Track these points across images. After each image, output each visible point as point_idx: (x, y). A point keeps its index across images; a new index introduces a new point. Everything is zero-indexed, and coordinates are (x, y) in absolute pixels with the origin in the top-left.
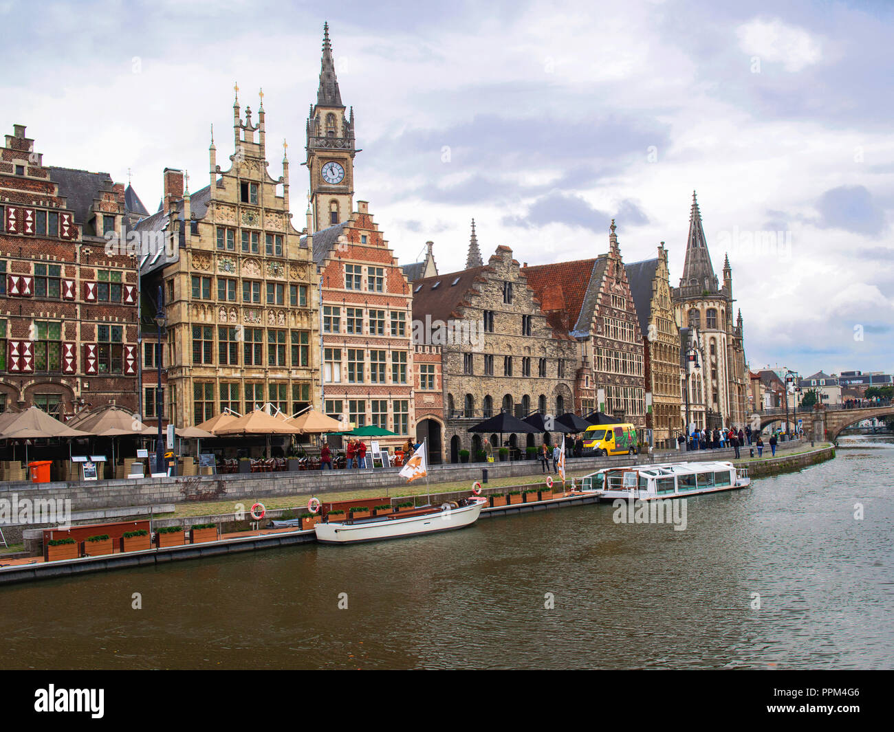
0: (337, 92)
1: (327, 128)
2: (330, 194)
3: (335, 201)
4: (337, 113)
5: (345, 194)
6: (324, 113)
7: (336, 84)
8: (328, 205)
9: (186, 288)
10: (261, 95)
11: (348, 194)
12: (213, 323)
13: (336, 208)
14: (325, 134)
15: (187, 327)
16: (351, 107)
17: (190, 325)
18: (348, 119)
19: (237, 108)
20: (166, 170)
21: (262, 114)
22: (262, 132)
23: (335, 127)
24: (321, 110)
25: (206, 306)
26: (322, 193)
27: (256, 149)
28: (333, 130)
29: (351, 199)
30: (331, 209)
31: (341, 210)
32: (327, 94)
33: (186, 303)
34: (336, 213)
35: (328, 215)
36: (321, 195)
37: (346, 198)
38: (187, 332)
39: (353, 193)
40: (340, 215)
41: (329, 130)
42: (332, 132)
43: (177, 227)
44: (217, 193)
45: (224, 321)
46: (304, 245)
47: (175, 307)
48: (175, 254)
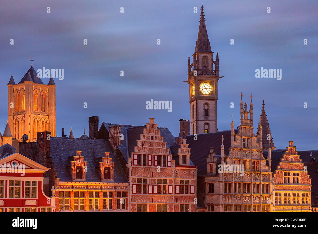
0: (208, 44)
1: (203, 64)
2: (204, 100)
3: (207, 104)
4: (209, 56)
5: (212, 100)
6: (201, 55)
7: (208, 40)
8: (203, 105)
9: (222, 189)
10: (251, 97)
11: (215, 100)
12: (232, 203)
13: (207, 107)
14: (202, 67)
15: (222, 206)
16: (217, 53)
17: (223, 205)
18: (215, 59)
19: (241, 104)
20: (181, 120)
21: (251, 106)
22: (252, 114)
23: (207, 63)
24: (200, 55)
25: (229, 196)
26: (200, 100)
27: (249, 122)
28: (206, 65)
29: (216, 103)
30: (204, 108)
31: (210, 108)
32: (203, 46)
33: (222, 195)
34: (207, 110)
35: (203, 111)
36: (199, 101)
37: (213, 102)
38: (222, 208)
39: (217, 99)
40: (210, 111)
41: (204, 65)
42: (206, 66)
43: (215, 160)
44: (233, 143)
45: (236, 202)
46: (267, 164)
47: (215, 197)
48: (214, 172)
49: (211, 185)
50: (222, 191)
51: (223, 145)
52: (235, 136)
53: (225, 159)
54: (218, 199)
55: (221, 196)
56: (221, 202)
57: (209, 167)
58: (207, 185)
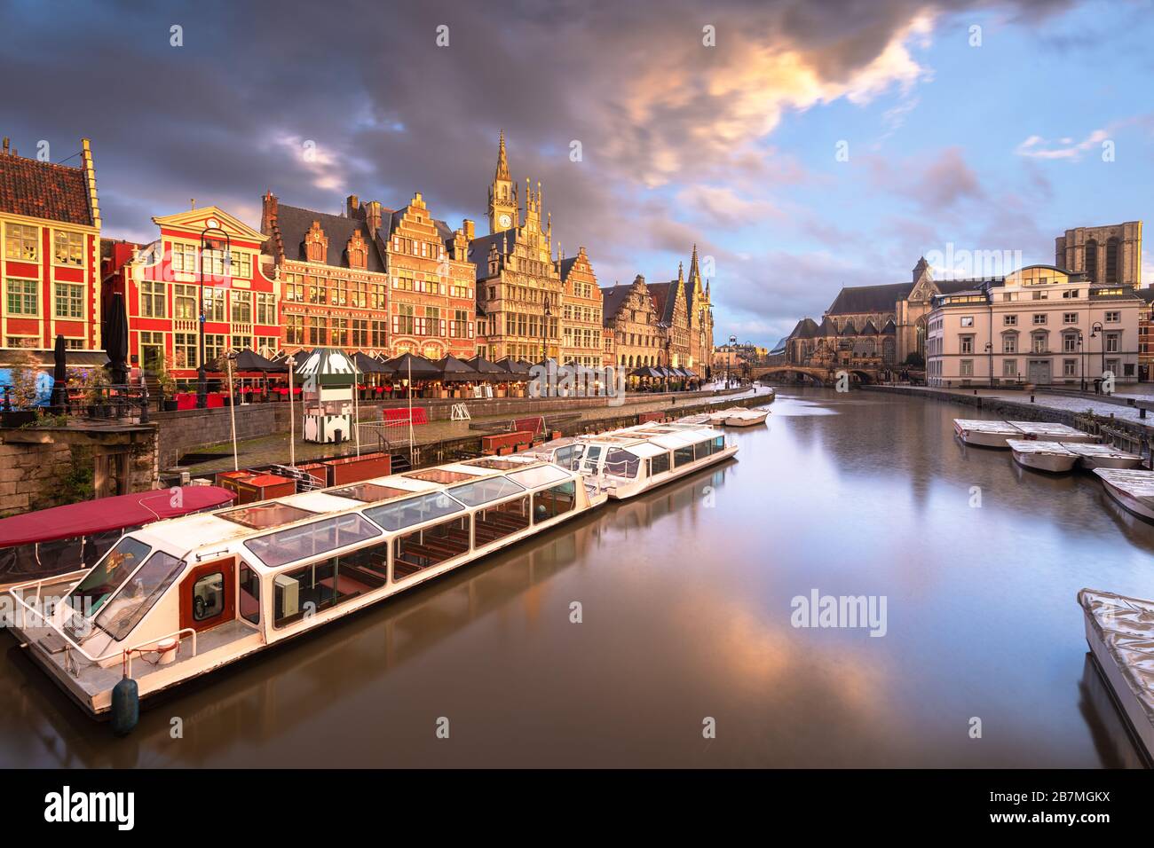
9: (505, 292)
15: (503, 314)
17: (505, 312)
25: (514, 302)
27: (536, 215)
28: (506, 195)
32: (502, 173)
38: (503, 316)
41: (503, 195)
43: (498, 257)
44: (518, 239)
45: (520, 311)
46: (556, 271)
47: (496, 303)
48: (496, 273)
49: (493, 289)
50: (504, 296)
51: (505, 239)
52: (520, 230)
53: (508, 256)
54: (500, 305)
55: (503, 301)
56: (503, 309)
57: (490, 267)
58: (488, 290)
